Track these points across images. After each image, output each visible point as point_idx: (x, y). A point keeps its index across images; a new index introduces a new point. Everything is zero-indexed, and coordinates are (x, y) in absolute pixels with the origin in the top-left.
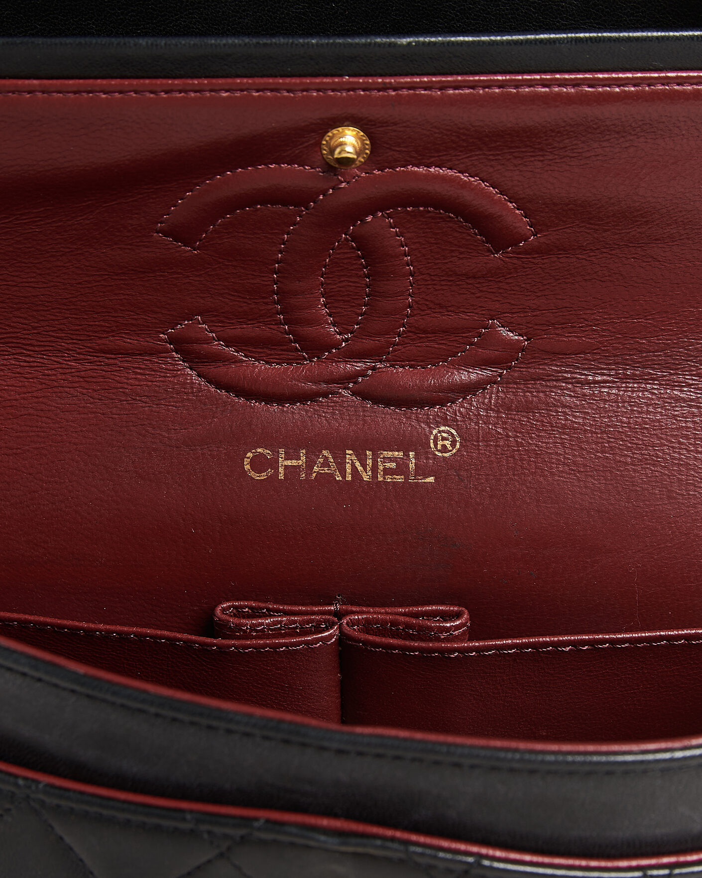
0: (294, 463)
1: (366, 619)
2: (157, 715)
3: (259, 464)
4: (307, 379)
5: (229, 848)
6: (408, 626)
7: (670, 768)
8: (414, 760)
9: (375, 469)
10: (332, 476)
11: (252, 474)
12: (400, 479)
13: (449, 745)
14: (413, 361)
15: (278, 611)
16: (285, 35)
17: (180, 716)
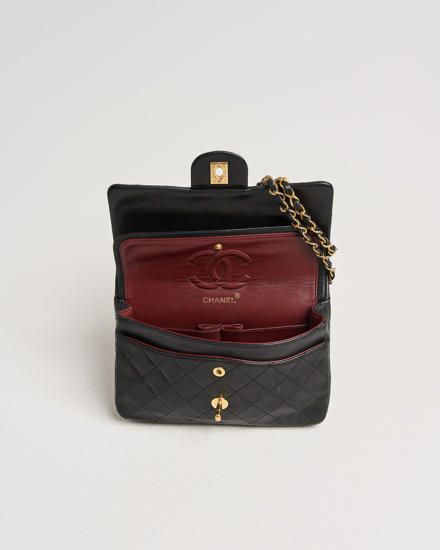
0: (212, 300)
1: (225, 327)
2: (192, 341)
3: (205, 300)
4: (213, 285)
5: (203, 362)
6: (232, 328)
7: (271, 346)
8: (231, 346)
9: (226, 300)
10: (218, 302)
11: (204, 302)
12: (230, 302)
13: (237, 344)
14: (232, 282)
15: (209, 326)
16: (208, 230)
17: (195, 341)
